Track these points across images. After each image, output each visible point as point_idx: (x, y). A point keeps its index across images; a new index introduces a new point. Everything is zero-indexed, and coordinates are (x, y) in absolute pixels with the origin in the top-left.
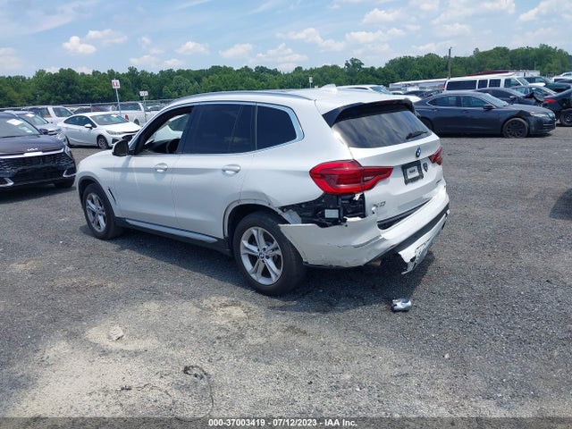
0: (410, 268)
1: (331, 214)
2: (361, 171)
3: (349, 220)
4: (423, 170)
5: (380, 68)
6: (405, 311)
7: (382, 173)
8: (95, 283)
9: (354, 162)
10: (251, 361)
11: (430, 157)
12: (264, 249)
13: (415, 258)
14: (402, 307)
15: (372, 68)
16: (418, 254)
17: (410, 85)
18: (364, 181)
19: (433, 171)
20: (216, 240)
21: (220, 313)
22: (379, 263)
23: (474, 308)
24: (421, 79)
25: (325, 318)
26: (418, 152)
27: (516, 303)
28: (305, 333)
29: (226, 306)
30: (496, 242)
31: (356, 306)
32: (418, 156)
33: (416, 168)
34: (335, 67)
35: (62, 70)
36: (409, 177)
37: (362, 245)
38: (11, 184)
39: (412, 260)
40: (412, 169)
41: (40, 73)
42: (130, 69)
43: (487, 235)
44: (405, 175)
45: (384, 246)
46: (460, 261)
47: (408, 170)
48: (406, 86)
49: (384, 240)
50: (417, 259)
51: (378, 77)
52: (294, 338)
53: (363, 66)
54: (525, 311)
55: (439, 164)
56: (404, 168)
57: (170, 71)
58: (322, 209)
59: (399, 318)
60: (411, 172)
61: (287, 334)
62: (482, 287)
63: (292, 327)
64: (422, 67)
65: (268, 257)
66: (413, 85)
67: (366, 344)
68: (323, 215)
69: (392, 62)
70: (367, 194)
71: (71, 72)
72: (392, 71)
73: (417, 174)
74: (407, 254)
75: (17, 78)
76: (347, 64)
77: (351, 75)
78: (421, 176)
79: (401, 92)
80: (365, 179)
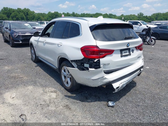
0: (116, 91)
1: (86, 65)
2: (99, 50)
3: (90, 69)
4: (131, 52)
5: (149, 16)
6: (112, 107)
7: (109, 52)
8: (21, 76)
9: (97, 47)
10: (44, 117)
11: (136, 47)
12: (68, 74)
13: (118, 87)
14: (111, 105)
15: (147, 16)
16: (121, 86)
17: (158, 22)
18: (100, 54)
19: (137, 53)
20: (56, 68)
21: (48, 95)
22: (105, 87)
23: (141, 111)
24: (163, 21)
25: (81, 104)
26: (128, 44)
27: (161, 112)
28: (70, 109)
29: (52, 92)
30: (164, 83)
31: (95, 101)
32: (128, 47)
33: (128, 51)
34: (134, 15)
35: (55, 12)
36: (123, 54)
37: (95, 80)
38: (21, 42)
39: (117, 88)
40: (126, 51)
41: (49, 13)
42: (73, 12)
43: (162, 79)
44: (121, 53)
45: (106, 81)
46: (146, 88)
47: (123, 52)
48: (156, 22)
49: (106, 78)
50: (120, 88)
51: (148, 19)
52: (65, 110)
53: (143, 15)
54: (163, 117)
55: (141, 50)
56: (121, 51)
57: (84, 14)
58: (83, 63)
59: (108, 109)
60: (124, 52)
61: (64, 108)
62: (149, 102)
63: (67, 106)
64: (164, 16)
65: (68, 78)
66: (159, 22)
67: (89, 119)
68: (84, 66)
69: (154, 14)
70: (101, 60)
71: (57, 12)
72: (153, 17)
73: (128, 53)
74: (115, 85)
75: (44, 14)
76: (138, 14)
77: (139, 18)
78: (130, 55)
79: (153, 24)
80: (101, 53)
